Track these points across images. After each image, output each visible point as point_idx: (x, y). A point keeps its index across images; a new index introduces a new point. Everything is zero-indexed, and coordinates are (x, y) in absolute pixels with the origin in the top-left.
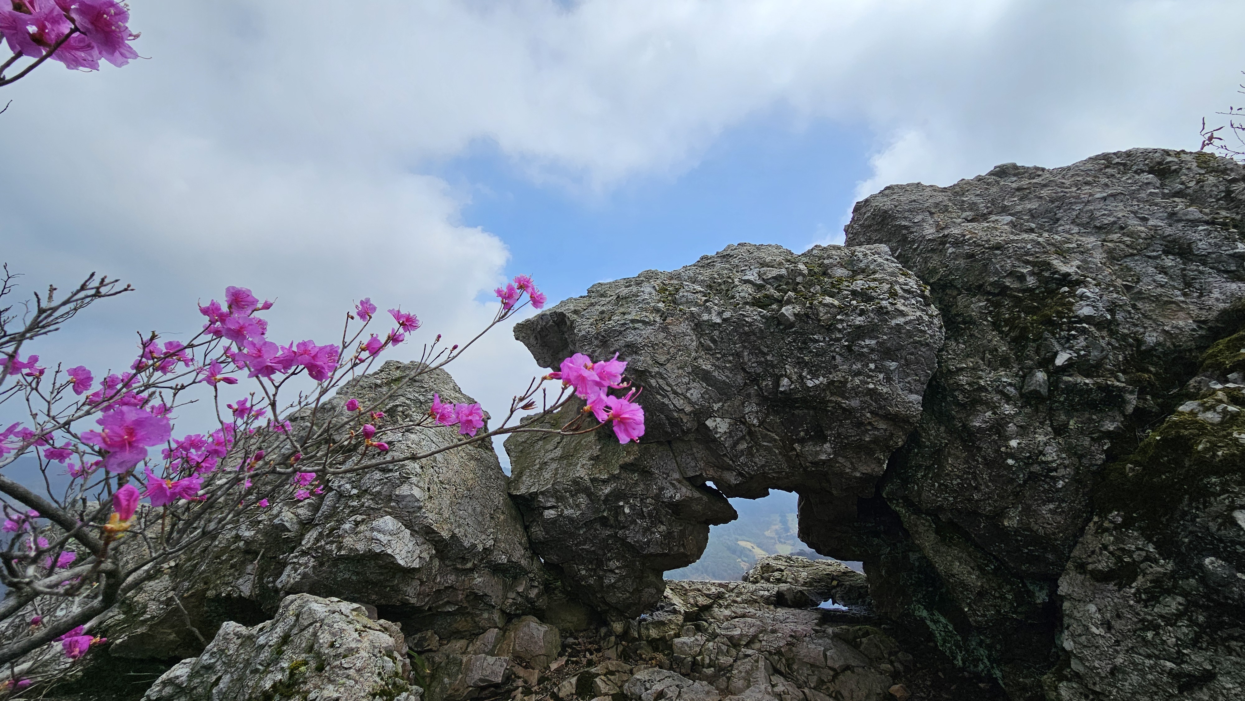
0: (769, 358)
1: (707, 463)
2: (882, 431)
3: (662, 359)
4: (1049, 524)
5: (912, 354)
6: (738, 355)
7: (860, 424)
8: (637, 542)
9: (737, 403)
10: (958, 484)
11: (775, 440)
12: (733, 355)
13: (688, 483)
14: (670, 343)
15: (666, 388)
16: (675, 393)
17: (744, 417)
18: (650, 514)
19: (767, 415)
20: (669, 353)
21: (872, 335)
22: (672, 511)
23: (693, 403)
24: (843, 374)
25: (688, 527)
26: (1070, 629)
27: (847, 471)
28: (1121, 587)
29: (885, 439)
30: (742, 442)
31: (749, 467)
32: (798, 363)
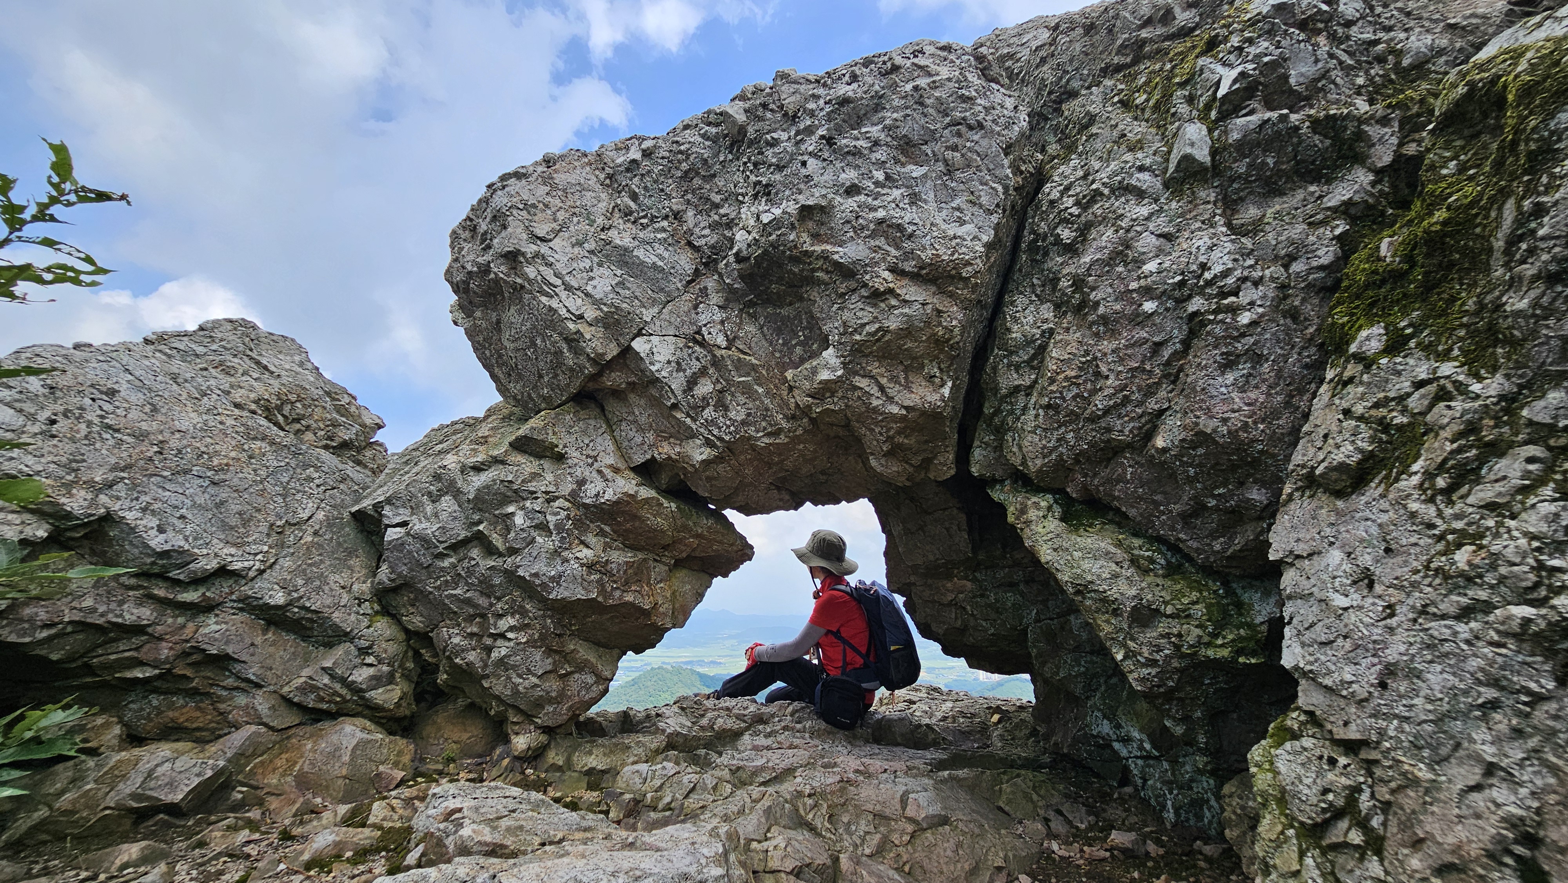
0: (722, 211)
1: (658, 434)
2: (917, 306)
3: (542, 230)
4: (1234, 411)
5: (955, 148)
6: (677, 216)
7: (877, 296)
8: (536, 575)
9: (686, 307)
10: (1074, 398)
11: (754, 368)
12: (666, 217)
13: (632, 475)
14: (558, 202)
15: (554, 280)
16: (568, 288)
17: (699, 332)
18: (559, 527)
19: (740, 326)
20: (555, 220)
21: (875, 119)
22: (613, 530)
23: (598, 303)
24: (824, 192)
25: (654, 567)
26: (1295, 621)
27: (875, 403)
28: (1390, 482)
29: (928, 324)
30: (702, 381)
31: (720, 428)
32: (755, 196)
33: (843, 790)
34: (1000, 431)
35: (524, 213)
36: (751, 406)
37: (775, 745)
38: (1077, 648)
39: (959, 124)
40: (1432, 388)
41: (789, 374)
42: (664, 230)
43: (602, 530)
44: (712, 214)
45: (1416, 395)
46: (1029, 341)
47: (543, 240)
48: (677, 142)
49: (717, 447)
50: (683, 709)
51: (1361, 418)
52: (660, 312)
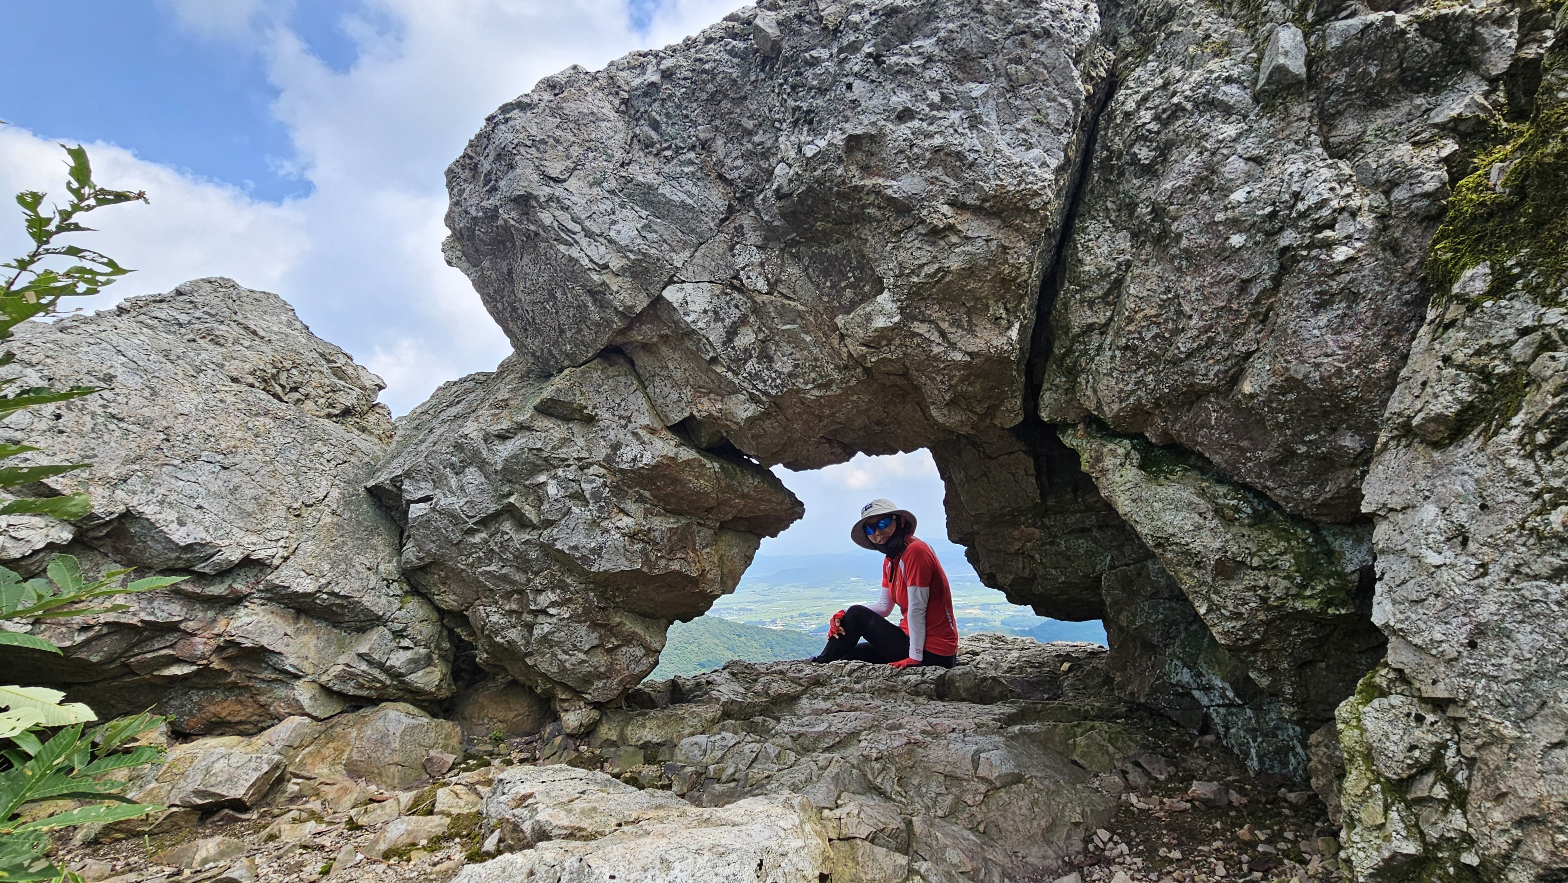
0: (756, 139)
1: (696, 388)
2: (980, 243)
3: (555, 169)
4: (1327, 355)
5: (1018, 61)
6: (705, 146)
7: (935, 234)
8: (575, 548)
9: (720, 248)
10: (1154, 337)
11: (800, 315)
12: (693, 148)
13: (670, 435)
14: (569, 135)
15: (572, 226)
16: (589, 234)
17: (736, 277)
18: (596, 495)
19: (782, 267)
20: (568, 157)
21: (927, 30)
22: (652, 495)
23: (622, 250)
24: (873, 118)
25: (699, 532)
26: (1386, 577)
27: (936, 350)
28: (1488, 435)
29: (992, 262)
30: (743, 330)
31: (765, 382)
32: (795, 124)
33: (910, 753)
34: (1072, 373)
35: (533, 151)
36: (798, 356)
37: (835, 708)
38: (1155, 595)
39: (1024, 32)
40: (1537, 336)
41: (840, 320)
42: (691, 163)
43: (641, 495)
44: (744, 141)
45: (1520, 343)
46: (1104, 275)
47: (556, 180)
48: (700, 60)
49: (762, 403)
50: (733, 674)
51: (1461, 367)
52: (692, 256)
